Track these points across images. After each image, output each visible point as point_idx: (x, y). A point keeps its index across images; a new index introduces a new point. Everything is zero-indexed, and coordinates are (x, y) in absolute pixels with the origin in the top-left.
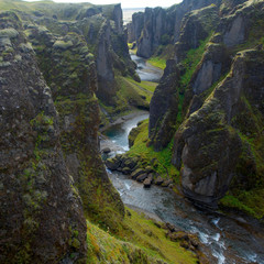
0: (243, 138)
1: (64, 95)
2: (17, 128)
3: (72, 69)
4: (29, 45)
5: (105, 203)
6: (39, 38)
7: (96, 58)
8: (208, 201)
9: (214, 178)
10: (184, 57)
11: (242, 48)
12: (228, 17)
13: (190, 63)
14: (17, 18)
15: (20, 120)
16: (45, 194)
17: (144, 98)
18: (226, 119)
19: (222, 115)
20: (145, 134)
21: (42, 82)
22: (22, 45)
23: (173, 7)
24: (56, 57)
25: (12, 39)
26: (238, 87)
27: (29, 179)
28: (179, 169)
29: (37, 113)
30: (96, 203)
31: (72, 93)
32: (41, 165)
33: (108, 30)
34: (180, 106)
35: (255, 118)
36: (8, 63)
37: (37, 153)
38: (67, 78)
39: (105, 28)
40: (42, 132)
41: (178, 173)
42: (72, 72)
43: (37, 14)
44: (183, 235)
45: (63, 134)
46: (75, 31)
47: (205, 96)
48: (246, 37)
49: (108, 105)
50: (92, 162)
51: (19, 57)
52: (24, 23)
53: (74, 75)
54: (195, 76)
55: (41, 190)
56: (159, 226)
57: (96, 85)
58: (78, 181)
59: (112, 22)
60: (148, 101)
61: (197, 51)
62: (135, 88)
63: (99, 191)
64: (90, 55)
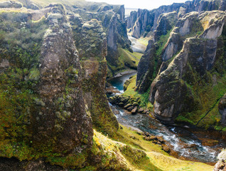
0: (188, 86)
1: (86, 57)
2: (57, 73)
3: (92, 41)
4: (68, 24)
5: (107, 122)
6: (74, 20)
7: (107, 36)
8: (169, 120)
9: (172, 107)
10: (159, 39)
11: (189, 36)
12: (182, 19)
13: (162, 43)
14: (62, 8)
15: (59, 69)
16: (69, 113)
17: (134, 62)
18: (179, 75)
19: (177, 73)
20: (133, 84)
21: (74, 47)
22: (64, 24)
23: (153, 10)
24: (84, 33)
25: (59, 19)
26: (186, 58)
27: (60, 104)
28: (153, 104)
29: (69, 66)
30: (101, 121)
31: (91, 56)
32: (69, 97)
33: (116, 20)
34: (155, 68)
35: (194, 75)
36: (55, 34)
37: (67, 90)
38: (89, 46)
39: (114, 18)
40: (71, 77)
41: (152, 106)
42: (93, 43)
43: (75, 7)
44: (154, 137)
45: (84, 80)
46: (96, 18)
47: (169, 62)
48: (191, 30)
49: (113, 65)
50: (100, 98)
51: (61, 31)
52: (66, 11)
53: (94, 45)
54: (164, 51)
55: (67, 111)
56: (140, 134)
57: (106, 52)
58: (91, 108)
59: (118, 15)
60: (137, 64)
61: (165, 36)
62: (130, 56)
63: (103, 115)
64: (104, 34)
